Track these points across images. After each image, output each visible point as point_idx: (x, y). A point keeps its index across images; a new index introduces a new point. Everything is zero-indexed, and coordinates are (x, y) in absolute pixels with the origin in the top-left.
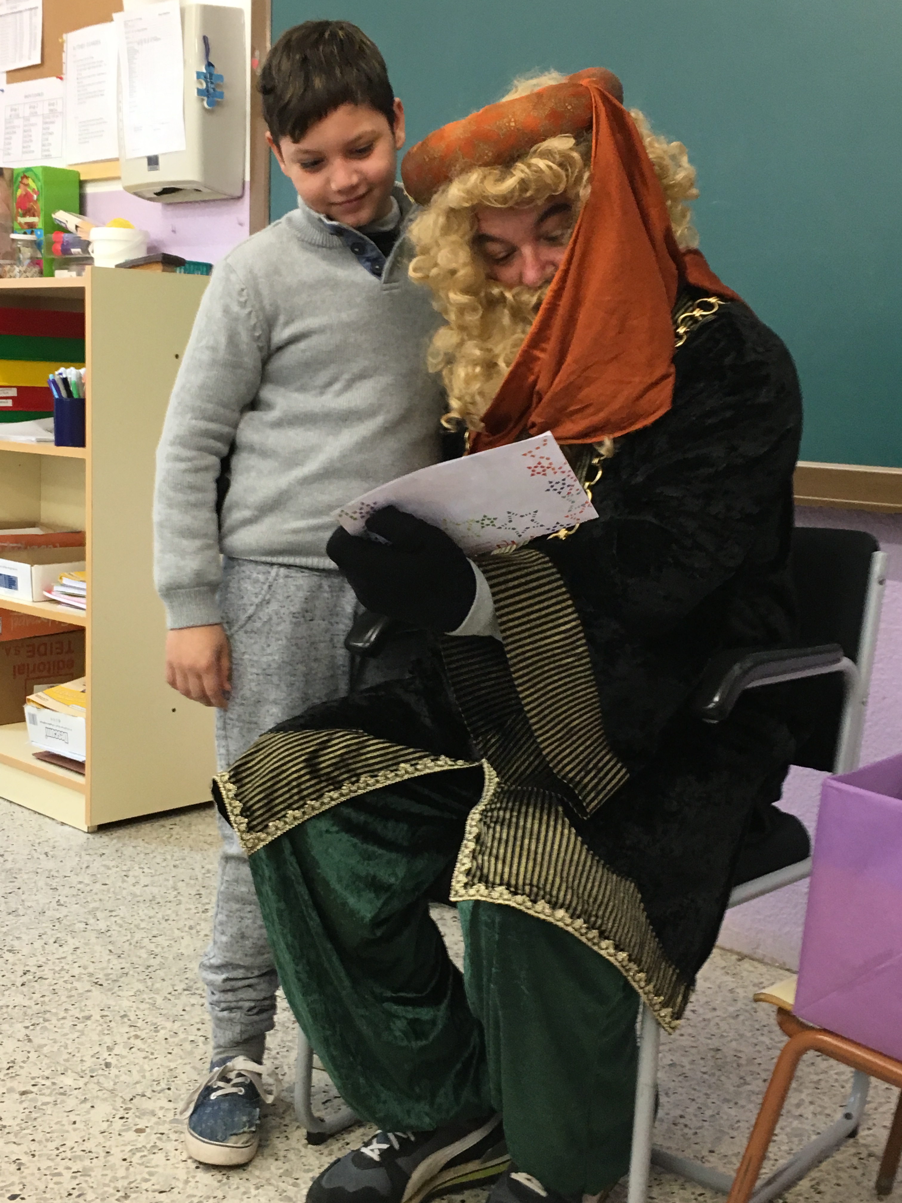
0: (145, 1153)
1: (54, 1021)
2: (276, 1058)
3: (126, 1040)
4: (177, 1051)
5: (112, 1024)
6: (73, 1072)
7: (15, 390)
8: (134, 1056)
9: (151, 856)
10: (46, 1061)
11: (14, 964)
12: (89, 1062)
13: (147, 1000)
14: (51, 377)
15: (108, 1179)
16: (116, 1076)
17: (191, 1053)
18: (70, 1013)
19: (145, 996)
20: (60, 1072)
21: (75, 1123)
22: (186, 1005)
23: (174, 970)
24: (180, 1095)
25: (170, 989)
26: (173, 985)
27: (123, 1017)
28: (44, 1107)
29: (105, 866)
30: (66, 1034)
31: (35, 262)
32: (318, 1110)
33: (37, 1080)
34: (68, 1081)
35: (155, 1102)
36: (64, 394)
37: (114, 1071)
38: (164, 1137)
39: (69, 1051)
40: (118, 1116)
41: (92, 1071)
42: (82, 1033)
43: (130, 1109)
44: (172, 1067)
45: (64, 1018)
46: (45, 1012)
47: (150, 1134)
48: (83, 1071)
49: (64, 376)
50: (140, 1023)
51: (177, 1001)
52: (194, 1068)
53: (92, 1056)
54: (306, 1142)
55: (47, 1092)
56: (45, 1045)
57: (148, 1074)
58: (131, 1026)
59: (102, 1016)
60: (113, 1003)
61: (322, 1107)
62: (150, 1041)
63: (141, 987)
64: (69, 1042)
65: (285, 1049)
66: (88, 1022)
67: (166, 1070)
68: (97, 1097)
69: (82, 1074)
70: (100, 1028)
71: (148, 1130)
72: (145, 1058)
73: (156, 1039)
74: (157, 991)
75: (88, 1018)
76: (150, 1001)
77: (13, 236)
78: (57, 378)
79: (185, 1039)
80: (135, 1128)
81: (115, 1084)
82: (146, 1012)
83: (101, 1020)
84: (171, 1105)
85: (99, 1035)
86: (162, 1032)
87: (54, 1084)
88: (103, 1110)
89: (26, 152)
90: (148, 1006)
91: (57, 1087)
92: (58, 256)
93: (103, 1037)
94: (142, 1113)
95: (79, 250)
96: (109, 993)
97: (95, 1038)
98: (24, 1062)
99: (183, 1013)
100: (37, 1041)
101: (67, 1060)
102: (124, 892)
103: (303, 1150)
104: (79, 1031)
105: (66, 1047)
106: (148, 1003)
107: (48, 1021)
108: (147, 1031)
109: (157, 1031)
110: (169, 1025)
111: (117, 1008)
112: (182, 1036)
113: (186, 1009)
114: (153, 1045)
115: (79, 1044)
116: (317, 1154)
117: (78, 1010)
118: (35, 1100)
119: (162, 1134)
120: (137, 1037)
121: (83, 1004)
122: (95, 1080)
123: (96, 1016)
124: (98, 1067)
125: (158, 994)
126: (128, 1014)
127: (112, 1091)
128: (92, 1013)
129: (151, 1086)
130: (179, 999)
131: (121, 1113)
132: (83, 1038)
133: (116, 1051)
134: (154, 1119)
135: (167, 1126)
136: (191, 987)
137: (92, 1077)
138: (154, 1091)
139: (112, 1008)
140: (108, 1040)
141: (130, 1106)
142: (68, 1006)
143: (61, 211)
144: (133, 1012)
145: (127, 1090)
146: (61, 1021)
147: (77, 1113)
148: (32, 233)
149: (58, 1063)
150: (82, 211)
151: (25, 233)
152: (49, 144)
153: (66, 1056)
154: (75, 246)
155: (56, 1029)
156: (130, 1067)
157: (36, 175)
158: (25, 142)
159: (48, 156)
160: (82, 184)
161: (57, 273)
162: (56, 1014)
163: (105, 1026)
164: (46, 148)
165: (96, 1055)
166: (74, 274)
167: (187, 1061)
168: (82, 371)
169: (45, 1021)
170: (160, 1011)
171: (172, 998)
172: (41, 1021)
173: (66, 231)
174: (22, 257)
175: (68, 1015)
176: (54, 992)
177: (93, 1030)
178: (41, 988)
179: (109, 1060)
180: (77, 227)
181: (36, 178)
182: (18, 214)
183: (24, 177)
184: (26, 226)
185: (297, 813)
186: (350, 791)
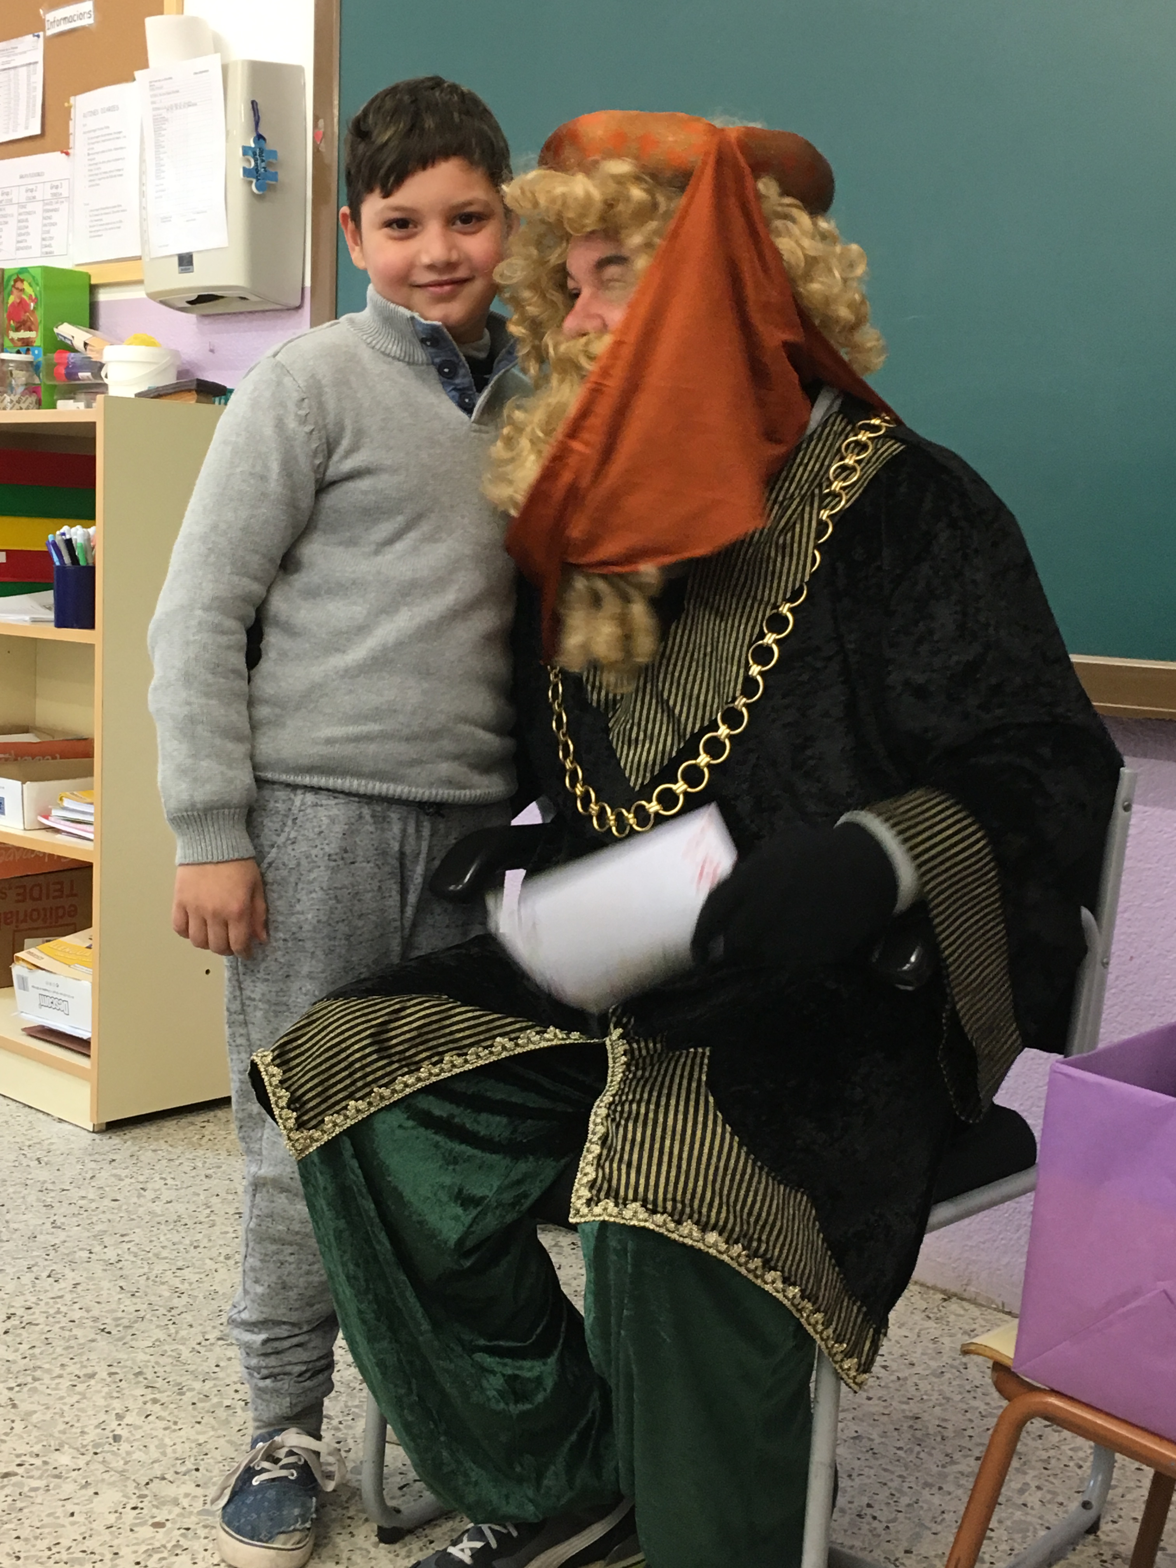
0: (165, 1554)
1: (47, 1380)
2: (337, 1429)
3: (141, 1405)
4: (208, 1419)
5: (123, 1384)
6: (71, 1447)
7: (3, 554)
8: (152, 1426)
9: (177, 1162)
10: (35, 1433)
12: (93, 1434)
13: (170, 1353)
14: (50, 537)
16: (128, 1453)
17: (227, 1422)
18: (68, 1369)
19: (166, 1348)
20: (53, 1448)
21: (72, 1514)
22: (220, 1359)
23: (205, 1313)
24: (211, 1478)
25: (200, 1339)
26: (204, 1333)
27: (137, 1375)
28: (32, 1494)
29: (115, 1176)
30: (61, 1398)
31: (32, 389)
32: (393, 1498)
33: (24, 1458)
34: (64, 1459)
35: (178, 1487)
36: (67, 560)
37: (124, 1446)
38: (190, 1533)
39: (67, 1419)
40: (129, 1507)
41: (96, 1446)
42: (83, 1396)
43: (145, 1496)
44: (201, 1441)
45: (60, 1376)
46: (35, 1369)
47: (171, 1530)
48: (84, 1446)
49: (68, 537)
50: (159, 1383)
51: (208, 1354)
52: (230, 1442)
53: (97, 1427)
54: (377, 1539)
55: (36, 1473)
56: (35, 1412)
57: (169, 1450)
58: (147, 1387)
59: (110, 1374)
60: (125, 1356)
61: (400, 1493)
62: (172, 1406)
63: (161, 1335)
64: (66, 1407)
65: (350, 1417)
66: (92, 1382)
67: (193, 1445)
68: (103, 1480)
69: (83, 1450)
70: (106, 1389)
71: (168, 1524)
72: (165, 1429)
73: (181, 1403)
74: (183, 1341)
75: (92, 1376)
76: (174, 1354)
78: (59, 540)
79: (220, 1404)
80: (151, 1521)
81: (126, 1463)
82: (168, 1369)
83: (109, 1380)
84: (200, 1491)
85: (105, 1398)
86: (189, 1394)
87: (45, 1463)
88: (111, 1497)
89: (22, 248)
90: (170, 1360)
91: (50, 1467)
92: (62, 383)
93: (110, 1401)
94: (160, 1502)
95: (89, 374)
96: (120, 1343)
97: (101, 1402)
98: (6, 1434)
99: (217, 1369)
100: (24, 1407)
101: (63, 1432)
102: (141, 1209)
103: (372, 1550)
104: (79, 1393)
105: (62, 1415)
106: (170, 1356)
107: (39, 1379)
108: (169, 1393)
109: (183, 1394)
110: (198, 1385)
111: (130, 1363)
112: (215, 1400)
113: (222, 1364)
114: (176, 1412)
115: (79, 1410)
116: (391, 1556)
117: (78, 1365)
118: (20, 1485)
119: (188, 1529)
120: (155, 1401)
121: (85, 1358)
122: (99, 1458)
123: (102, 1373)
124: (105, 1440)
125: (183, 1344)
126: (145, 1370)
127: (122, 1473)
128: (96, 1369)
129: (173, 1466)
130: (211, 1350)
131: (134, 1501)
132: (84, 1404)
133: (128, 1419)
134: (177, 1510)
135: (194, 1519)
137: (96, 1454)
138: (177, 1473)
139: (123, 1363)
140: (117, 1406)
141: (146, 1492)
142: (66, 1361)
143: (66, 324)
144: (150, 1369)
145: (142, 1472)
146: (57, 1381)
147: (76, 1501)
148: (27, 351)
149: (51, 1435)
150: (93, 324)
151: (18, 352)
152: (51, 238)
153: (62, 1427)
154: (83, 368)
155: (49, 1391)
156: (146, 1441)
157: (34, 277)
158: (20, 235)
159: (49, 254)
160: (93, 289)
161: (60, 403)
162: (49, 1371)
163: (114, 1386)
164: (47, 243)
165: (102, 1426)
166: (81, 405)
167: (221, 1432)
168: (92, 530)
169: (35, 1380)
170: (186, 1367)
171: (203, 1350)
172: (29, 1379)
173: (71, 349)
174: (14, 382)
175: (64, 1373)
176: (47, 1341)
177: (98, 1393)
178: (30, 1336)
179: (119, 1431)
180: (86, 345)
181: (33, 283)
182: (9, 328)
183: (18, 280)
184: (20, 343)
185: (361, 1105)
186: (431, 1074)
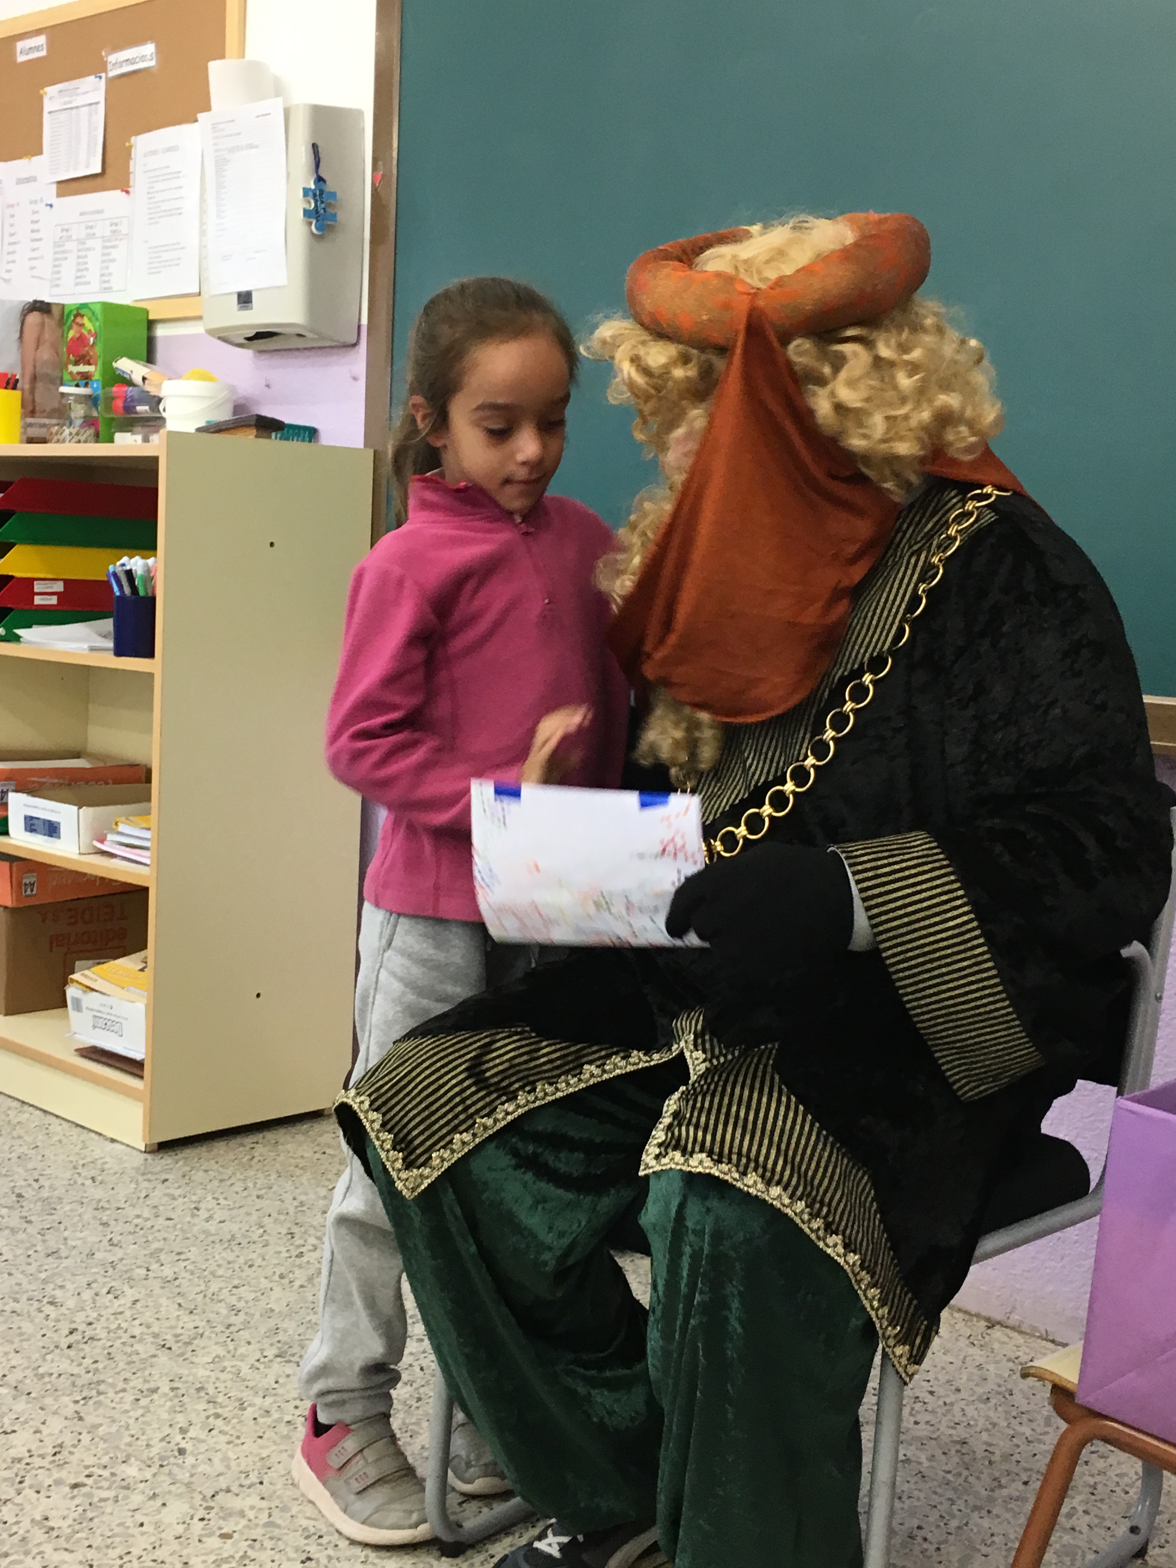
1: (111, 1394)
3: (204, 1419)
4: (269, 1434)
5: (185, 1399)
6: (137, 1459)
7: (61, 583)
8: (215, 1440)
9: (228, 1183)
10: (102, 1445)
11: (58, 1321)
12: (158, 1447)
13: (230, 1369)
14: (111, 568)
16: (193, 1466)
17: (286, 1437)
18: (132, 1384)
19: (226, 1364)
20: (120, 1460)
21: (142, 1525)
22: (279, 1375)
23: (262, 1330)
24: (273, 1492)
25: (258, 1355)
26: (262, 1350)
27: (199, 1390)
28: (102, 1504)
29: (168, 1195)
30: (126, 1412)
31: (90, 422)
32: (454, 1513)
33: (92, 1469)
34: (131, 1471)
35: (243, 1499)
36: (127, 590)
37: (189, 1459)
38: (257, 1545)
39: (132, 1433)
40: (196, 1518)
41: (162, 1458)
42: (147, 1410)
43: (212, 1508)
44: (264, 1455)
45: (123, 1391)
46: (99, 1382)
47: (238, 1541)
48: (150, 1459)
49: (128, 567)
50: (220, 1399)
51: (267, 1371)
53: (162, 1440)
54: (439, 1553)
55: (105, 1484)
56: (101, 1425)
57: (233, 1464)
58: (209, 1402)
60: (186, 1372)
61: (460, 1508)
62: (235, 1421)
63: (221, 1351)
64: (131, 1421)
65: (409, 1434)
66: (155, 1396)
67: (257, 1459)
68: (170, 1492)
69: (149, 1463)
70: (169, 1404)
71: (236, 1535)
72: (229, 1443)
73: (243, 1418)
74: (243, 1358)
75: (155, 1390)
76: (234, 1370)
77: (63, 389)
78: (119, 570)
79: (280, 1420)
80: (218, 1533)
81: (191, 1476)
82: (229, 1384)
83: (172, 1394)
84: (261, 1505)
85: (169, 1413)
86: (249, 1410)
87: (113, 1474)
88: (178, 1508)
89: (80, 284)
90: (230, 1376)
91: (118, 1479)
92: (120, 415)
93: (174, 1415)
94: (227, 1514)
95: (147, 408)
96: (180, 1359)
97: (165, 1416)
98: (74, 1446)
99: (276, 1386)
100: (90, 1420)
101: (129, 1445)
102: (195, 1228)
105: (128, 1428)
106: (230, 1372)
107: (102, 1393)
108: (230, 1408)
109: (244, 1409)
110: (258, 1401)
111: (191, 1378)
112: (276, 1415)
113: (281, 1380)
114: (238, 1427)
115: (143, 1423)
117: (141, 1380)
118: (90, 1495)
119: (255, 1540)
120: (217, 1416)
121: (147, 1373)
122: (166, 1470)
123: (165, 1388)
124: (169, 1454)
125: (242, 1361)
126: (206, 1386)
127: (188, 1485)
128: (159, 1384)
129: (238, 1479)
130: (270, 1367)
131: (201, 1513)
132: (147, 1418)
133: (190, 1434)
134: (243, 1522)
135: (260, 1530)
137: (162, 1466)
138: (241, 1486)
139: (184, 1379)
140: (181, 1420)
141: (212, 1504)
142: (128, 1375)
143: (124, 359)
144: (211, 1384)
145: (208, 1484)
146: (121, 1395)
147: (145, 1512)
148: (86, 385)
149: (118, 1448)
150: (150, 358)
151: (77, 386)
152: (110, 274)
154: (141, 402)
155: (113, 1405)
156: (210, 1455)
157: (93, 313)
158: (79, 270)
159: (108, 289)
160: (151, 324)
161: (118, 436)
162: (113, 1385)
163: (176, 1401)
164: (106, 279)
165: (165, 1439)
166: (139, 438)
167: (283, 1447)
168: (151, 561)
169: (99, 1393)
170: (246, 1383)
171: (261, 1367)
172: (94, 1393)
173: (130, 383)
174: (73, 415)
175: (128, 1387)
176: (109, 1355)
177: (162, 1407)
178: (92, 1351)
179: (183, 1445)
180: (144, 379)
181: (93, 317)
182: (69, 362)
183: (78, 315)
184: (79, 377)
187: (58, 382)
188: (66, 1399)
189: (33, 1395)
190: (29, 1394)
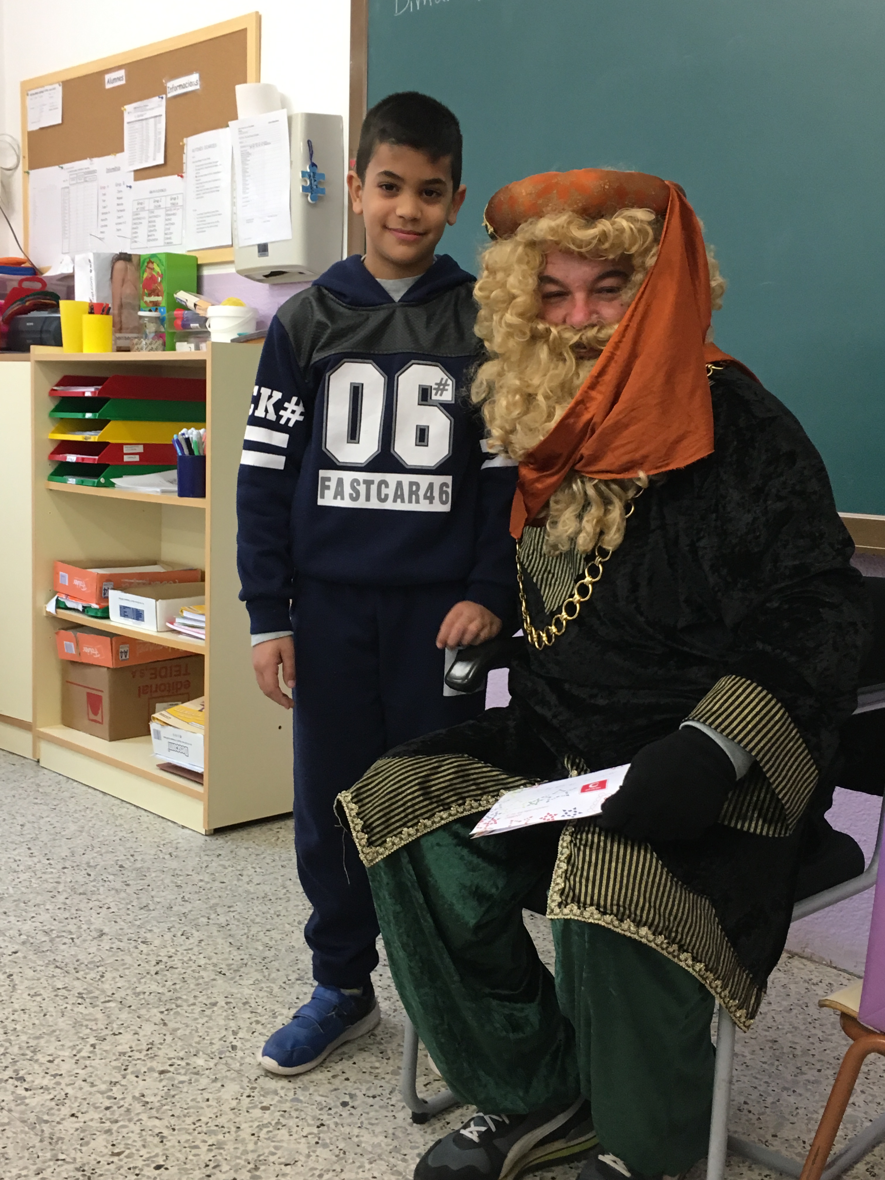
0: (271, 1129)
1: (185, 1007)
2: (381, 1044)
3: (248, 1025)
5: (236, 1010)
6: (204, 1053)
7: (142, 446)
8: (256, 1039)
9: (262, 856)
10: (180, 1043)
12: (218, 1045)
13: (265, 989)
14: (175, 436)
15: (240, 1151)
16: (242, 1058)
18: (199, 999)
19: (263, 985)
20: (192, 1054)
21: (208, 1100)
22: (299, 994)
26: (287, 976)
27: (245, 1004)
28: (181, 1085)
29: (222, 866)
30: (196, 1019)
31: (159, 335)
32: (421, 1092)
33: (173, 1060)
34: (200, 1062)
35: (277, 1082)
36: (187, 452)
37: (240, 1054)
38: (287, 1114)
39: (200, 1034)
40: (245, 1095)
41: (221, 1052)
42: (210, 1018)
43: (255, 1088)
45: (194, 1004)
46: (177, 998)
47: (274, 1112)
48: (213, 1053)
49: (187, 436)
50: (260, 1010)
51: (291, 990)
53: (220, 1039)
54: (411, 1121)
55: (183, 1071)
56: (179, 1029)
58: (252, 1012)
59: (227, 1003)
60: (236, 991)
63: (259, 976)
64: (199, 1026)
65: (389, 1035)
66: (215, 1008)
68: (226, 1077)
69: (212, 1056)
70: (225, 1014)
71: (272, 1108)
74: (274, 981)
75: (215, 1004)
76: (268, 989)
77: (140, 313)
78: (181, 438)
80: (260, 1106)
81: (241, 1065)
82: (265, 1000)
83: (226, 1007)
84: (291, 1085)
85: (225, 1020)
86: (280, 1018)
87: (188, 1064)
88: (232, 1088)
89: (152, 240)
90: (266, 994)
91: (191, 1067)
92: (179, 330)
93: (228, 1022)
94: (265, 1092)
95: (197, 325)
96: (232, 982)
97: (222, 1022)
98: (161, 1044)
99: (297, 1001)
100: (171, 1025)
101: (198, 1043)
102: (240, 889)
103: (409, 1128)
104: (207, 1016)
105: (197, 1031)
106: (266, 991)
108: (267, 1017)
109: (276, 1017)
111: (239, 996)
113: (300, 997)
115: (209, 1028)
116: (422, 1132)
117: (205, 997)
118: (173, 1079)
119: (285, 1111)
120: (258, 1022)
121: (210, 991)
122: (223, 1061)
123: (222, 1002)
124: (225, 1049)
125: (274, 983)
126: (250, 1001)
127: (239, 1072)
128: (218, 1000)
130: (292, 987)
131: (248, 1092)
132: (210, 1024)
133: (240, 1035)
134: (277, 1098)
136: (303, 977)
137: (221, 1058)
139: (235, 996)
140: (233, 1025)
141: (255, 1085)
142: (197, 993)
143: (182, 291)
144: (253, 1000)
145: (252, 1071)
146: (192, 1007)
147: (210, 1091)
149: (191, 1045)
150: (199, 291)
152: (171, 233)
153: (198, 1039)
154: (194, 321)
155: (187, 1015)
156: (254, 1050)
158: (150, 231)
159: (169, 244)
160: (200, 267)
161: (178, 345)
162: (186, 1001)
163: (230, 1011)
164: (168, 236)
165: (223, 1039)
166: (192, 346)
168: (202, 431)
169: (178, 1006)
170: (277, 999)
171: (287, 987)
172: (174, 1006)
173: (186, 308)
174: (147, 331)
175: (197, 1002)
176: (184, 980)
177: (219, 1015)
178: (172, 976)
179: (235, 1043)
180: (195, 305)
181: (160, 263)
182: (144, 294)
183: (150, 262)
184: (151, 305)
185: (412, 831)
186: (458, 812)
187: (137, 308)
188: (155, 1011)
189: (132, 1008)
190: (130, 1007)
